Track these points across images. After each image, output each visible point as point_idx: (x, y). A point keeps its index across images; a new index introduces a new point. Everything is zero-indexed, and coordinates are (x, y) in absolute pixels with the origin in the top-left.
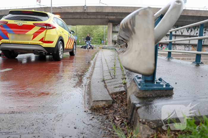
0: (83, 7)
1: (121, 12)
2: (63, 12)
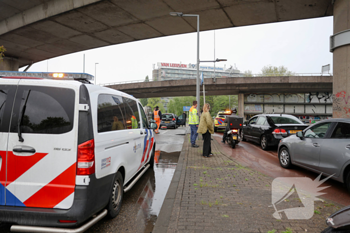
0: (212, 79)
1: (255, 83)
2: (189, 84)
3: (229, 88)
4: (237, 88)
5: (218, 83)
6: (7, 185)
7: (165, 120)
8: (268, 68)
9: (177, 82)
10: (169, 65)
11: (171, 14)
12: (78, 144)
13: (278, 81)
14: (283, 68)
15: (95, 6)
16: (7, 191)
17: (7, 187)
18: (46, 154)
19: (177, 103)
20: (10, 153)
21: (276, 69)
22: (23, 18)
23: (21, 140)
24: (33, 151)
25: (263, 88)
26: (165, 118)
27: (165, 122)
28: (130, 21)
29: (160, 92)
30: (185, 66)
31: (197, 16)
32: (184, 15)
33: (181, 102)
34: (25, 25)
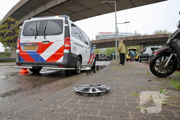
3: (135, 42)
4: (139, 42)
5: (129, 39)
6: (40, 54)
7: (102, 57)
8: (157, 31)
9: (108, 40)
10: (104, 33)
11: (102, 2)
12: (65, 38)
13: (162, 37)
14: (165, 31)
15: (67, 3)
16: (40, 56)
17: (40, 55)
18: (53, 42)
19: (108, 52)
20: (41, 43)
21: (161, 31)
22: (35, 12)
23: (45, 38)
24: (49, 42)
25: (154, 41)
26: (101, 56)
27: (102, 58)
28: (83, 8)
29: (99, 45)
30: (112, 33)
31: (114, 2)
32: (108, 2)
33: (110, 51)
34: (36, 15)
